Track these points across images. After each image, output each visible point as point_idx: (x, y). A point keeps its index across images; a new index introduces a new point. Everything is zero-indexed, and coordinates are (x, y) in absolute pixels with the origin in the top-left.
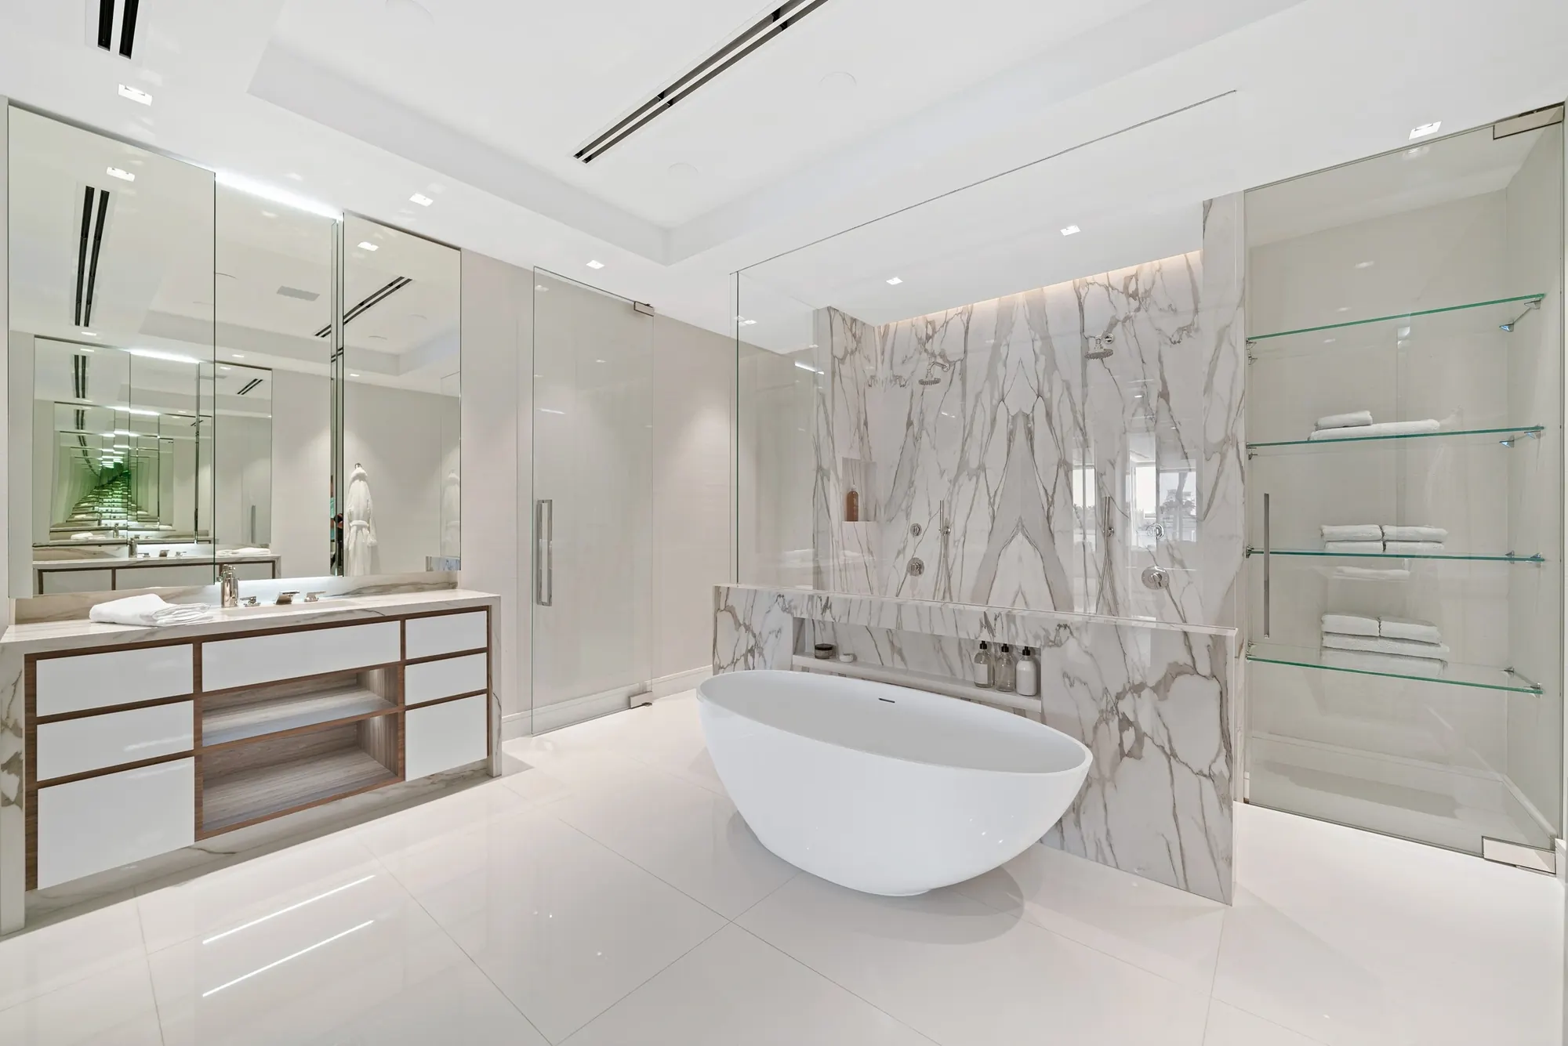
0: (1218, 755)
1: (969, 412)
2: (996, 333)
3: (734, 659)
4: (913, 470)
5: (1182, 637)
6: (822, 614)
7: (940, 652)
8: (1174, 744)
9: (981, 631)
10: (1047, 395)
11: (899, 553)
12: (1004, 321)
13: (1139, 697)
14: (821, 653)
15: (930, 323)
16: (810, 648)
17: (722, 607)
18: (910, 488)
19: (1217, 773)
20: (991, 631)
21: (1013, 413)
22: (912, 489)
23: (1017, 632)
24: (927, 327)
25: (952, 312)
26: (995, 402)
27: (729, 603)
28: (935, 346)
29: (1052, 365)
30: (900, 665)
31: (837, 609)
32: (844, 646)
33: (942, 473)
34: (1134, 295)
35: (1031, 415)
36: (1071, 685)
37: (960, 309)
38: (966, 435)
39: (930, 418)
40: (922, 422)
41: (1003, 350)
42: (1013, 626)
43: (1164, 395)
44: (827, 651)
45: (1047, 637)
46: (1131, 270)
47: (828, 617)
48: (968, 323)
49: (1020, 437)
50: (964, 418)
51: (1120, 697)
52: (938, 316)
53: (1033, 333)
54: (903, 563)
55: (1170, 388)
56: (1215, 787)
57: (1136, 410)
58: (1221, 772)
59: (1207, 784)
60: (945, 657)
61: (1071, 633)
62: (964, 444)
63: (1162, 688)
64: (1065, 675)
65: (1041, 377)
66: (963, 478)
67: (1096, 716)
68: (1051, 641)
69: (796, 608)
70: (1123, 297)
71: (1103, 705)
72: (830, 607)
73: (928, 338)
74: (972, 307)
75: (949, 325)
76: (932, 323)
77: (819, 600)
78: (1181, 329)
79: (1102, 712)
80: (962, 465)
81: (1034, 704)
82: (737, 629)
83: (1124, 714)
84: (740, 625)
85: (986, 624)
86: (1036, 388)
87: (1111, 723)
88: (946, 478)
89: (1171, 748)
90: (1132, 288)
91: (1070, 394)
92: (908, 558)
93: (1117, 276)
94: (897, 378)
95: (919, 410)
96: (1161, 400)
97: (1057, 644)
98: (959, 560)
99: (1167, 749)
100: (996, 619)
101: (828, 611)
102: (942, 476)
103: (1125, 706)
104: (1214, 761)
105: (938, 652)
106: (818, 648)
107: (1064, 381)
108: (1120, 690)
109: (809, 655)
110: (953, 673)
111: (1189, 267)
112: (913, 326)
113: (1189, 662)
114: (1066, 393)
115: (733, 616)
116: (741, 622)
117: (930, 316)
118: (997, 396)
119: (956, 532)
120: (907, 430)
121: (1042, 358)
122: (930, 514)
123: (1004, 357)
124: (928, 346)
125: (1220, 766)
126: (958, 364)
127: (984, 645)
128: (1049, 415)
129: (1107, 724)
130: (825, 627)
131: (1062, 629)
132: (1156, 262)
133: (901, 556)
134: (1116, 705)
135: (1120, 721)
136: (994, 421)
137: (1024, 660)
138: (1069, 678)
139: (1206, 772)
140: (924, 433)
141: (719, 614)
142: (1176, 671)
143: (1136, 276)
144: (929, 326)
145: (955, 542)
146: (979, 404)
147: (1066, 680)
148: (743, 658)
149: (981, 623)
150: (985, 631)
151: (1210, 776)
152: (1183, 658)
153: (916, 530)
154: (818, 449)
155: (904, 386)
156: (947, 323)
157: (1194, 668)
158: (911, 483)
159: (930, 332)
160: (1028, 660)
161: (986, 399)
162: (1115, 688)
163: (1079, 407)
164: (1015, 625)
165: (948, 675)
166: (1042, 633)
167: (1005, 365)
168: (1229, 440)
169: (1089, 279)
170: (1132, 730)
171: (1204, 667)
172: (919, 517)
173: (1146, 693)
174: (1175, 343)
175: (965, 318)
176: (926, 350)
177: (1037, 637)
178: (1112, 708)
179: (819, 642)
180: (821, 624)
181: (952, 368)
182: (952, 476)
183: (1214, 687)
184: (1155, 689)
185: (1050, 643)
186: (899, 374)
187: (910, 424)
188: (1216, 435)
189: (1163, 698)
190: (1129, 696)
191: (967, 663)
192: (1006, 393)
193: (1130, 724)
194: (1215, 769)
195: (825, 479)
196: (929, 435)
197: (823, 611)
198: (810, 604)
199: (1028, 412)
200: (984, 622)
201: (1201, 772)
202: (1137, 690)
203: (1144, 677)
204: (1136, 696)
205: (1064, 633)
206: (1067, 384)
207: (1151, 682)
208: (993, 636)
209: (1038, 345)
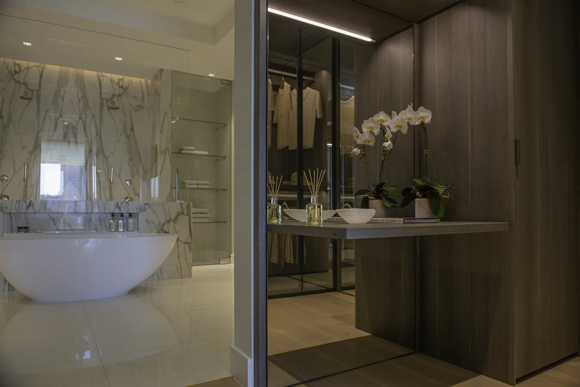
0: (189, 236)
1: (41, 119)
2: (58, 83)
6: (27, 209)
9: (115, 209)
10: (84, 119)
12: (62, 80)
13: (169, 224)
14: (23, 230)
15: (17, 64)
16: (15, 229)
20: (120, 208)
21: (66, 124)
22: (2, 155)
23: (130, 208)
25: (32, 64)
26: (57, 117)
28: (20, 78)
29: (86, 106)
34: (122, 87)
35: (76, 127)
36: (149, 224)
37: (37, 64)
38: (39, 130)
39: (16, 117)
40: (10, 118)
41: (62, 92)
42: (128, 207)
43: (132, 129)
44: (25, 229)
45: (141, 209)
46: (121, 77)
47: (31, 210)
48: (42, 73)
49: (71, 136)
50: (38, 121)
51: (164, 225)
52: (24, 64)
53: (78, 89)
55: (135, 128)
56: (188, 246)
57: (122, 133)
59: (186, 245)
60: (93, 223)
61: (149, 206)
62: (37, 134)
63: (175, 220)
64: (147, 221)
65: (81, 110)
66: (37, 152)
68: (142, 210)
69: (6, 207)
70: (117, 86)
71: (159, 228)
72: (33, 206)
73: (16, 72)
74: (45, 66)
75: (30, 70)
76: (19, 65)
77: (24, 202)
78: (138, 106)
80: (36, 145)
83: (165, 230)
86: (79, 115)
88: (25, 150)
89: (178, 238)
90: (121, 84)
91: (94, 120)
93: (116, 77)
95: (8, 111)
96: (131, 131)
97: (144, 210)
98: (34, 195)
100: (121, 204)
101: (31, 208)
102: (23, 149)
104: (188, 239)
106: (19, 228)
107: (92, 114)
108: (164, 223)
109: (15, 232)
110: (96, 229)
111: (141, 84)
112: (5, 63)
117: (17, 62)
118: (58, 114)
121: (82, 102)
123: (62, 95)
124: (16, 77)
125: (189, 240)
126: (35, 92)
127: (113, 215)
128: (85, 128)
130: (19, 218)
132: (130, 78)
134: (163, 228)
135: (164, 232)
136: (56, 126)
137: (130, 218)
138: (148, 221)
139: (186, 242)
140: (11, 124)
142: (179, 214)
143: (122, 80)
144: (16, 66)
146: (47, 116)
149: (115, 206)
150: (117, 209)
151: (187, 243)
152: (181, 210)
153: (5, 178)
156: (29, 68)
157: (183, 213)
159: (17, 70)
161: (51, 113)
162: (162, 222)
163: (98, 127)
164: (129, 206)
166: (139, 207)
167: (63, 100)
169: (104, 74)
171: (185, 212)
173: (171, 223)
174: (136, 110)
175: (40, 70)
176: (14, 79)
177: (137, 209)
180: (17, 217)
182: (30, 150)
183: (188, 217)
184: (173, 221)
189: (175, 223)
190: (166, 224)
191: (103, 225)
192: (63, 113)
194: (188, 241)
196: (15, 126)
197: (28, 207)
198: (17, 205)
199: (75, 124)
200: (116, 205)
201: (185, 242)
202: (168, 222)
203: (170, 217)
204: (168, 224)
205: (146, 206)
206: (93, 116)
207: (172, 219)
208: (121, 210)
209: (80, 95)
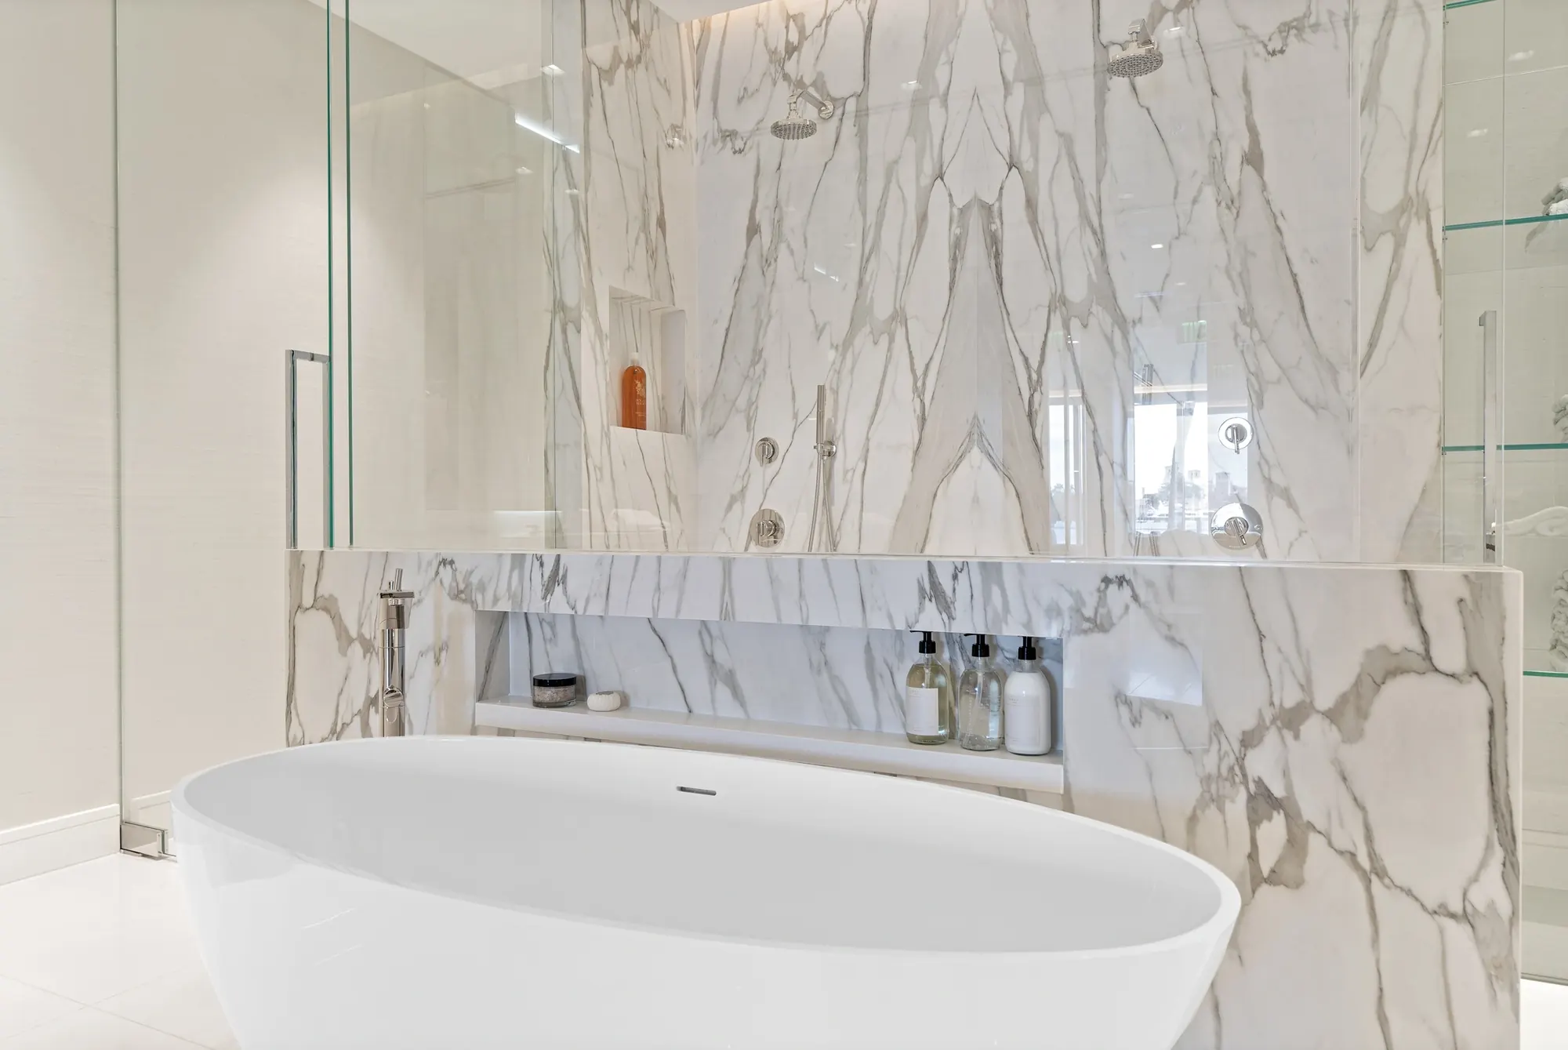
0: (1483, 865)
1: (873, 203)
2: (926, 38)
3: (335, 724)
4: (760, 326)
5: (1397, 583)
6: (545, 598)
7: (825, 676)
8: (1380, 847)
9: (921, 607)
10: (1028, 166)
11: (733, 500)
13: (1297, 737)
14: (548, 694)
16: (521, 685)
17: (308, 601)
18: (754, 363)
19: (1481, 907)
20: (945, 606)
21: (960, 202)
22: (759, 367)
23: (1006, 604)
24: (787, 27)
26: (925, 181)
27: (324, 590)
28: (802, 66)
29: (1038, 106)
30: (727, 707)
31: (577, 582)
32: (599, 669)
33: (819, 331)
35: (997, 205)
36: (1135, 722)
38: (867, 251)
39: (794, 216)
40: (778, 225)
41: (941, 74)
42: (996, 592)
43: (1254, 159)
44: (560, 687)
45: (1077, 610)
47: (558, 604)
48: (870, 18)
49: (975, 251)
50: (864, 215)
51: (1249, 740)
53: (1000, 37)
54: (741, 522)
55: (1266, 146)
56: (1478, 941)
57: (1200, 191)
58: (1492, 906)
59: (1457, 933)
60: (835, 680)
61: (1135, 597)
62: (863, 270)
63: (1350, 712)
64: (1120, 699)
65: (1015, 127)
66: (862, 339)
67: (1195, 791)
68: (1088, 620)
69: (482, 588)
71: (1210, 763)
72: (564, 580)
73: (791, 49)
75: (832, 22)
76: (797, 18)
77: (537, 564)
78: (1285, 28)
79: (1207, 780)
80: (860, 314)
81: (1049, 773)
82: (343, 652)
83: (1259, 782)
84: (351, 641)
85: (934, 592)
86: (1005, 151)
87: (1228, 805)
88: (826, 339)
89: (1372, 855)
91: (1072, 158)
92: (752, 510)
94: (729, 135)
95: (771, 202)
96: (1249, 170)
97: (1099, 625)
98: (854, 508)
99: (1364, 861)
100: (955, 577)
101: (558, 590)
102: (819, 337)
103: (1262, 764)
104: (1475, 879)
105: (819, 672)
106: (540, 683)
107: (1061, 135)
108: (1250, 723)
109: (519, 701)
110: (851, 717)
112: (759, 25)
113: (1416, 644)
114: (1064, 161)
115: (333, 618)
116: (354, 634)
117: (795, 5)
118: (928, 168)
119: (847, 455)
120: (748, 245)
121: (1019, 88)
122: (795, 416)
123: (942, 88)
124: (790, 67)
125: (1490, 890)
126: (851, 105)
127: (928, 644)
128: (1031, 204)
129: (1221, 810)
130: (554, 634)
131: (1113, 588)
133: (737, 507)
134: (1240, 761)
135: (1251, 798)
136: (923, 219)
137: (1022, 671)
138: (1129, 704)
139: (1456, 906)
140: (783, 247)
141: (300, 618)
142: (1383, 668)
144: (792, 23)
145: (846, 472)
146: (893, 186)
147: (1124, 709)
148: (357, 720)
149: (922, 589)
150: (931, 607)
151: (1465, 917)
152: (1404, 637)
153: (768, 451)
154: (554, 263)
155: (741, 151)
156: (829, 18)
157: (1428, 656)
158: (757, 354)
159: (794, 37)
160: (1032, 670)
161: (906, 173)
162: (1238, 721)
163: (1090, 188)
164: (1002, 587)
165: (842, 723)
166: (1066, 602)
167: (945, 104)
168: (1413, 205)
170: (1279, 819)
171: (1450, 653)
172: (774, 424)
173: (1313, 728)
174: (1273, 53)
175: (864, 8)
176: (786, 77)
177: (1052, 612)
178: (1231, 769)
179: (541, 671)
180: (547, 629)
181: (839, 112)
182: (839, 339)
183: (1474, 697)
184: (1332, 715)
185: (1086, 625)
186: (730, 128)
187: (753, 230)
188: (1386, 198)
189: (1353, 736)
190: (1271, 737)
191: (886, 693)
192: (946, 159)
193: (1275, 804)
194: (1478, 898)
195: (571, 328)
196: (792, 252)
197: (548, 590)
198: (516, 574)
199: (990, 198)
200: (927, 586)
201: (1443, 906)
202: (1292, 719)
203: (1306, 687)
204: (1288, 735)
205: (1117, 597)
206: (1067, 140)
207: (1325, 699)
208: (951, 617)
209: (1010, 61)
